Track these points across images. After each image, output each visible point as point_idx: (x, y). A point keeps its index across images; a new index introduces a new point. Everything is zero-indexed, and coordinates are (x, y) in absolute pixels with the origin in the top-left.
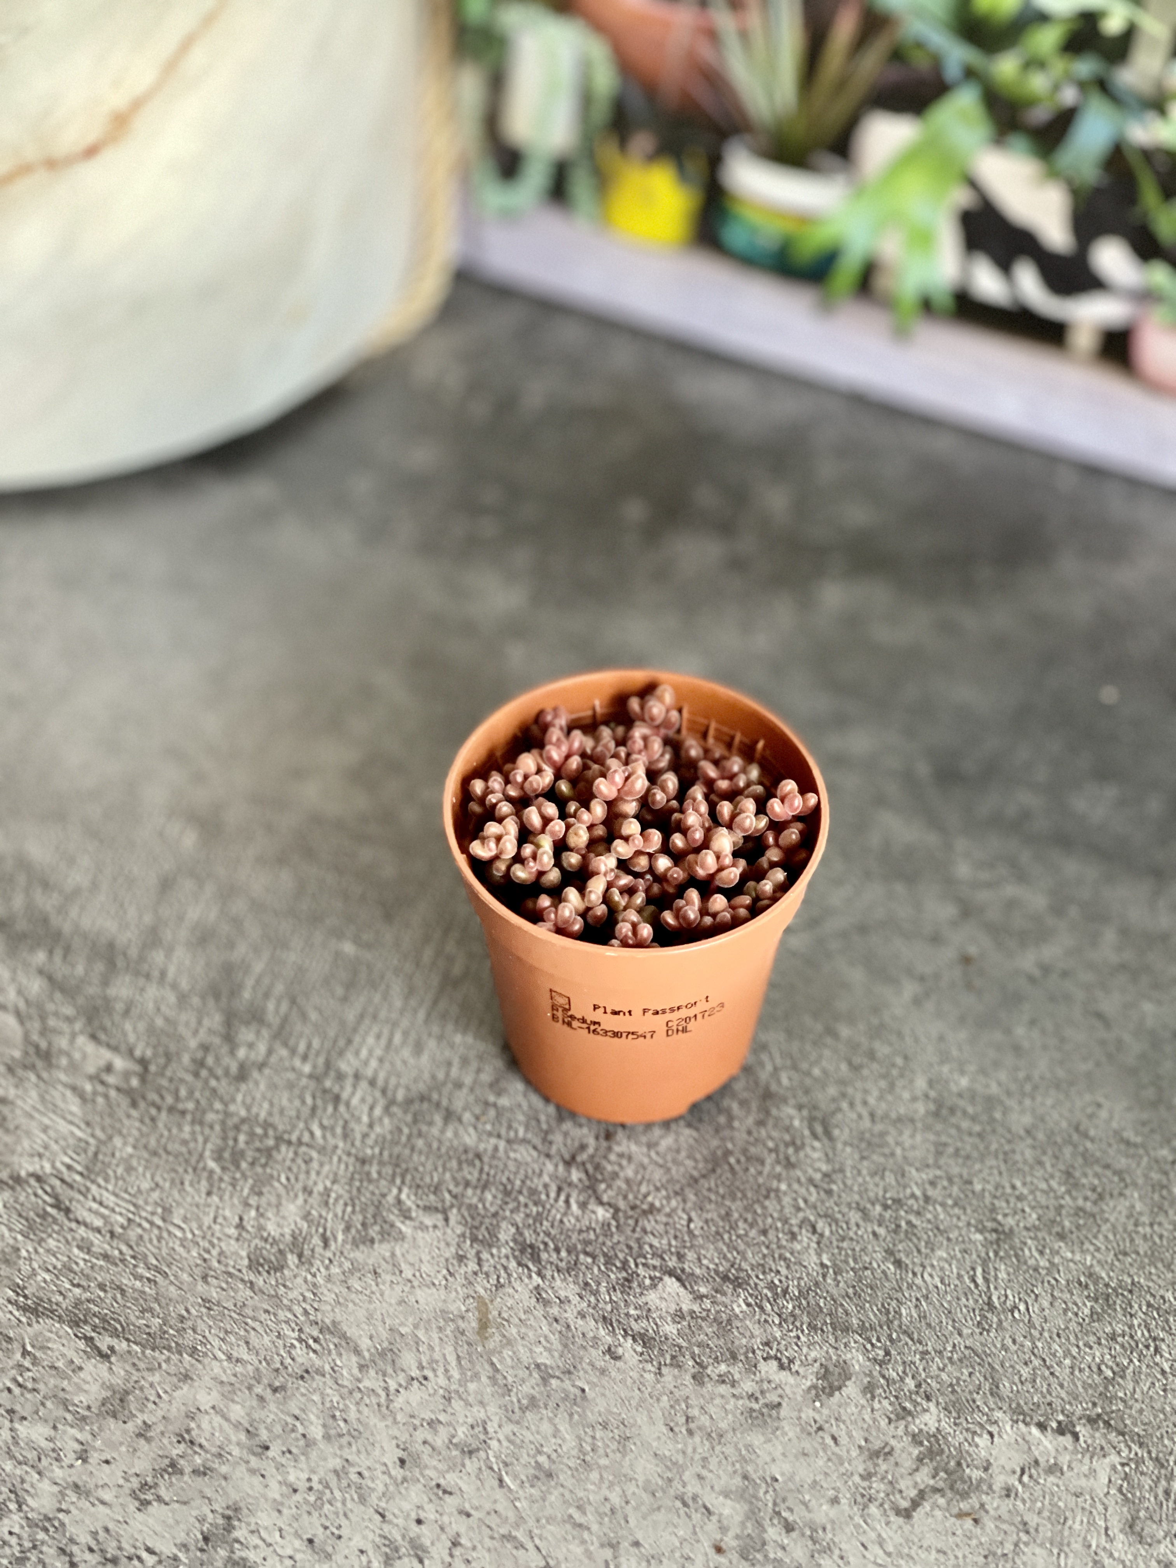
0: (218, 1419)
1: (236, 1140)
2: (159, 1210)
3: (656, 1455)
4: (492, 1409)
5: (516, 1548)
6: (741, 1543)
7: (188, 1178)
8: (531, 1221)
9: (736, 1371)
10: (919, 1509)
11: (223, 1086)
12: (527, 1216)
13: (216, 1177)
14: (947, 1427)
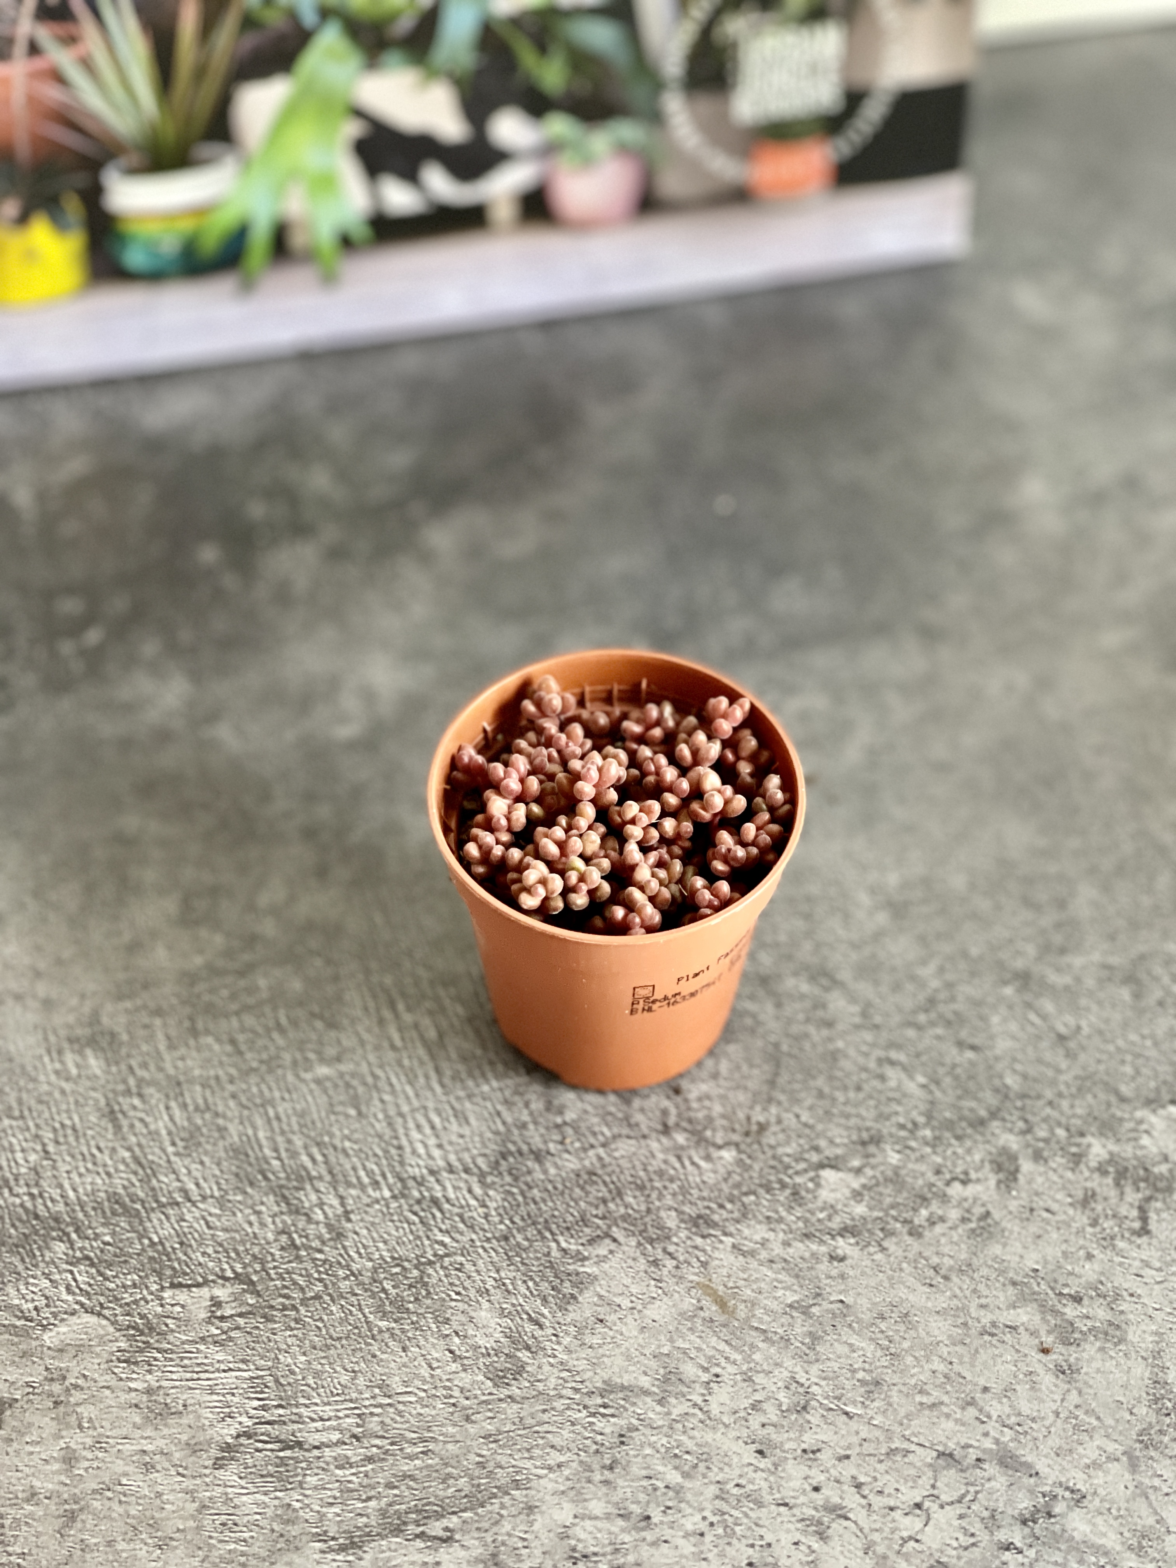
0: (588, 1523)
1: (384, 1290)
2: (377, 1391)
3: (938, 1312)
4: (788, 1363)
5: (905, 1456)
6: (1055, 1334)
7: (375, 1348)
8: (681, 1198)
9: (935, 1207)
10: (1150, 1221)
11: (331, 1253)
12: (674, 1195)
13: (398, 1332)
14: (1113, 1147)
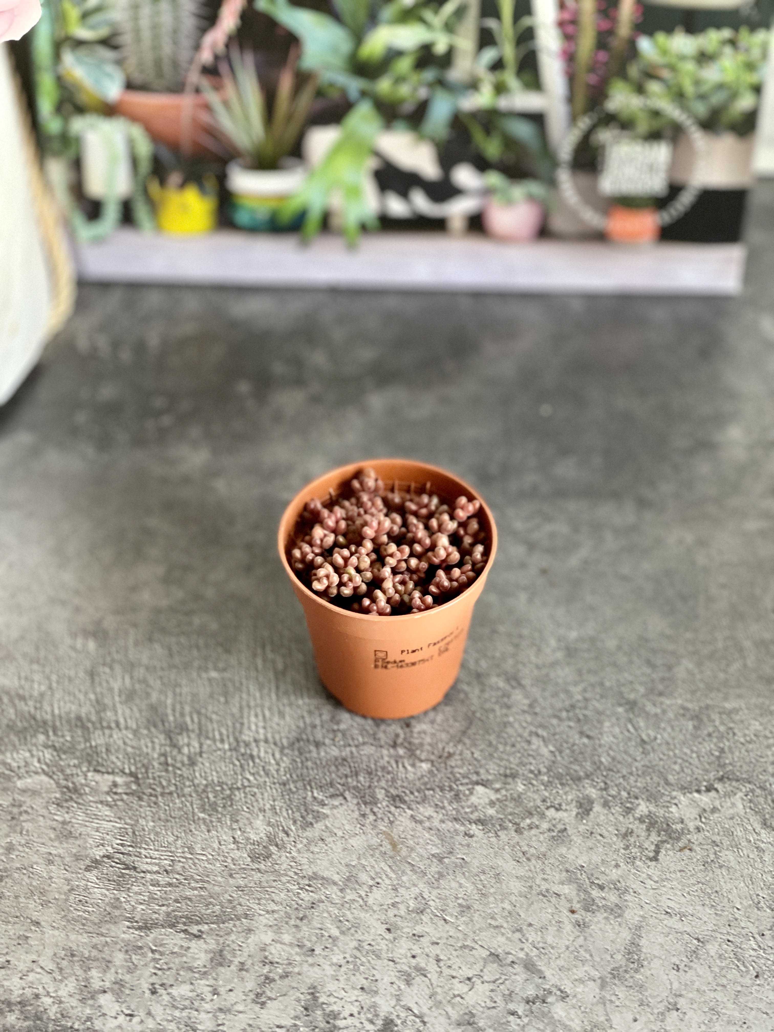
0: (278, 946)
1: (208, 798)
2: (186, 849)
3: (517, 877)
4: (421, 885)
5: (471, 950)
6: (582, 904)
7: (192, 827)
8: (390, 783)
9: (535, 820)
10: (660, 854)
11: (185, 772)
12: (387, 781)
13: (208, 821)
14: (652, 808)
